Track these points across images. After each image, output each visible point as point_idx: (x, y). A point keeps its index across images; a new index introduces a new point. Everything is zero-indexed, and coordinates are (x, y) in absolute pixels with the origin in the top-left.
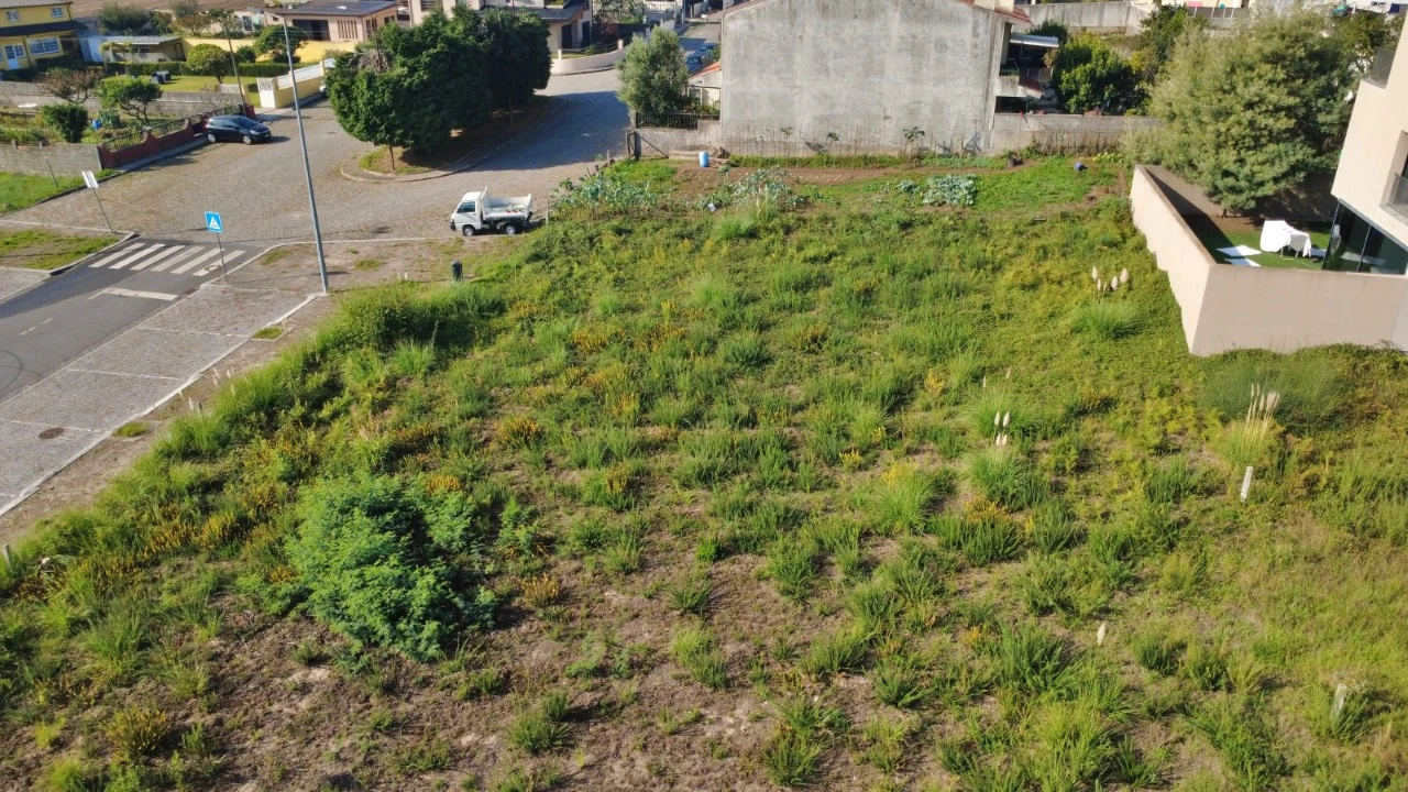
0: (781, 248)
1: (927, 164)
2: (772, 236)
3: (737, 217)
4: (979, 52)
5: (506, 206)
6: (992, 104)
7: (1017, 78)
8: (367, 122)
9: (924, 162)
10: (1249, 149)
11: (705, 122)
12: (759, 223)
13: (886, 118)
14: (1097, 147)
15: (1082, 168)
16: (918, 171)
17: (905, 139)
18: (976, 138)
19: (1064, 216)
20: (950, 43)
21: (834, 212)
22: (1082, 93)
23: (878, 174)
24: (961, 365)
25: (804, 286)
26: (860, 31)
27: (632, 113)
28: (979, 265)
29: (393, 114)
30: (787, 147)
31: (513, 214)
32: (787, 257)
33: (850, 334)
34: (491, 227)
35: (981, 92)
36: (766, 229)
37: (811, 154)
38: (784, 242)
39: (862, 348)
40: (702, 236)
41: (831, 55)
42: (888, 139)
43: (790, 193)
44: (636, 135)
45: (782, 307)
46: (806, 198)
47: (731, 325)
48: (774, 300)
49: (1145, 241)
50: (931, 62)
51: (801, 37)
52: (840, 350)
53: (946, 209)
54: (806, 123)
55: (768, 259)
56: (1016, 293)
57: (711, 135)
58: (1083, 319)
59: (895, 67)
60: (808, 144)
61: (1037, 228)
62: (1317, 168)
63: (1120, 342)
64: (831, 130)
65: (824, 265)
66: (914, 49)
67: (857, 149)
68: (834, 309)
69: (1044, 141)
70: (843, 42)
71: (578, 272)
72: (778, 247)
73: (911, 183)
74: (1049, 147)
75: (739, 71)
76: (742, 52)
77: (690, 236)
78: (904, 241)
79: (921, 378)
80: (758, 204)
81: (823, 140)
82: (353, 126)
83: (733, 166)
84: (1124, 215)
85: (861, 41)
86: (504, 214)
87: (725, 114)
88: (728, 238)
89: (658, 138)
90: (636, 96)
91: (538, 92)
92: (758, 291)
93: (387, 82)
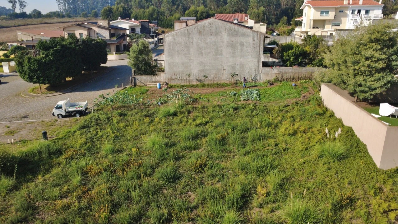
0: (186, 120)
1: (239, 86)
2: (183, 115)
3: (169, 108)
4: (255, 46)
5: (77, 106)
6: (261, 64)
7: (269, 55)
8: (29, 75)
9: (238, 85)
10: (367, 76)
11: (160, 73)
12: (178, 110)
13: (224, 70)
14: (299, 78)
15: (295, 85)
16: (236, 88)
17: (231, 77)
18: (256, 76)
19: (297, 103)
20: (245, 44)
21: (207, 105)
22: (291, 60)
23: (223, 89)
24: (273, 179)
25: (196, 137)
26: (213, 40)
27: (133, 70)
28: (269, 125)
29: (39, 72)
30: (189, 81)
31: (78, 109)
32: (189, 124)
33: (217, 162)
34: (69, 114)
35: (257, 60)
36: (180, 112)
37: (198, 83)
38: (187, 118)
39: (223, 169)
40: (155, 116)
41: (203, 48)
42: (225, 77)
43: (190, 97)
44: (134, 78)
45: (186, 148)
46: (196, 99)
47: (163, 159)
48: (183, 144)
49: (333, 113)
50: (239, 50)
51: (192, 42)
52: (213, 171)
53: (250, 102)
54: (195, 73)
55: (181, 125)
56: (287, 138)
57: (162, 77)
58: (322, 151)
59: (226, 52)
60: (197, 80)
61: (287, 109)
62: (394, 83)
63: (342, 162)
64: (205, 74)
65: (204, 127)
66: (232, 45)
67: (214, 81)
68: (209, 148)
69: (280, 76)
70: (207, 43)
71: (100, 134)
72: (185, 120)
73: (235, 92)
74: (282, 79)
75: (171, 55)
76: (171, 48)
77: (149, 116)
78: (236, 116)
79: (255, 187)
80: (177, 102)
81: (202, 78)
82: (24, 77)
83: (170, 88)
84: (320, 103)
85: (214, 43)
86: (75, 109)
87: (166, 70)
88: (165, 116)
89: (142, 79)
90: (134, 64)
91: (102, 65)
92: (175, 140)
93: (36, 60)
